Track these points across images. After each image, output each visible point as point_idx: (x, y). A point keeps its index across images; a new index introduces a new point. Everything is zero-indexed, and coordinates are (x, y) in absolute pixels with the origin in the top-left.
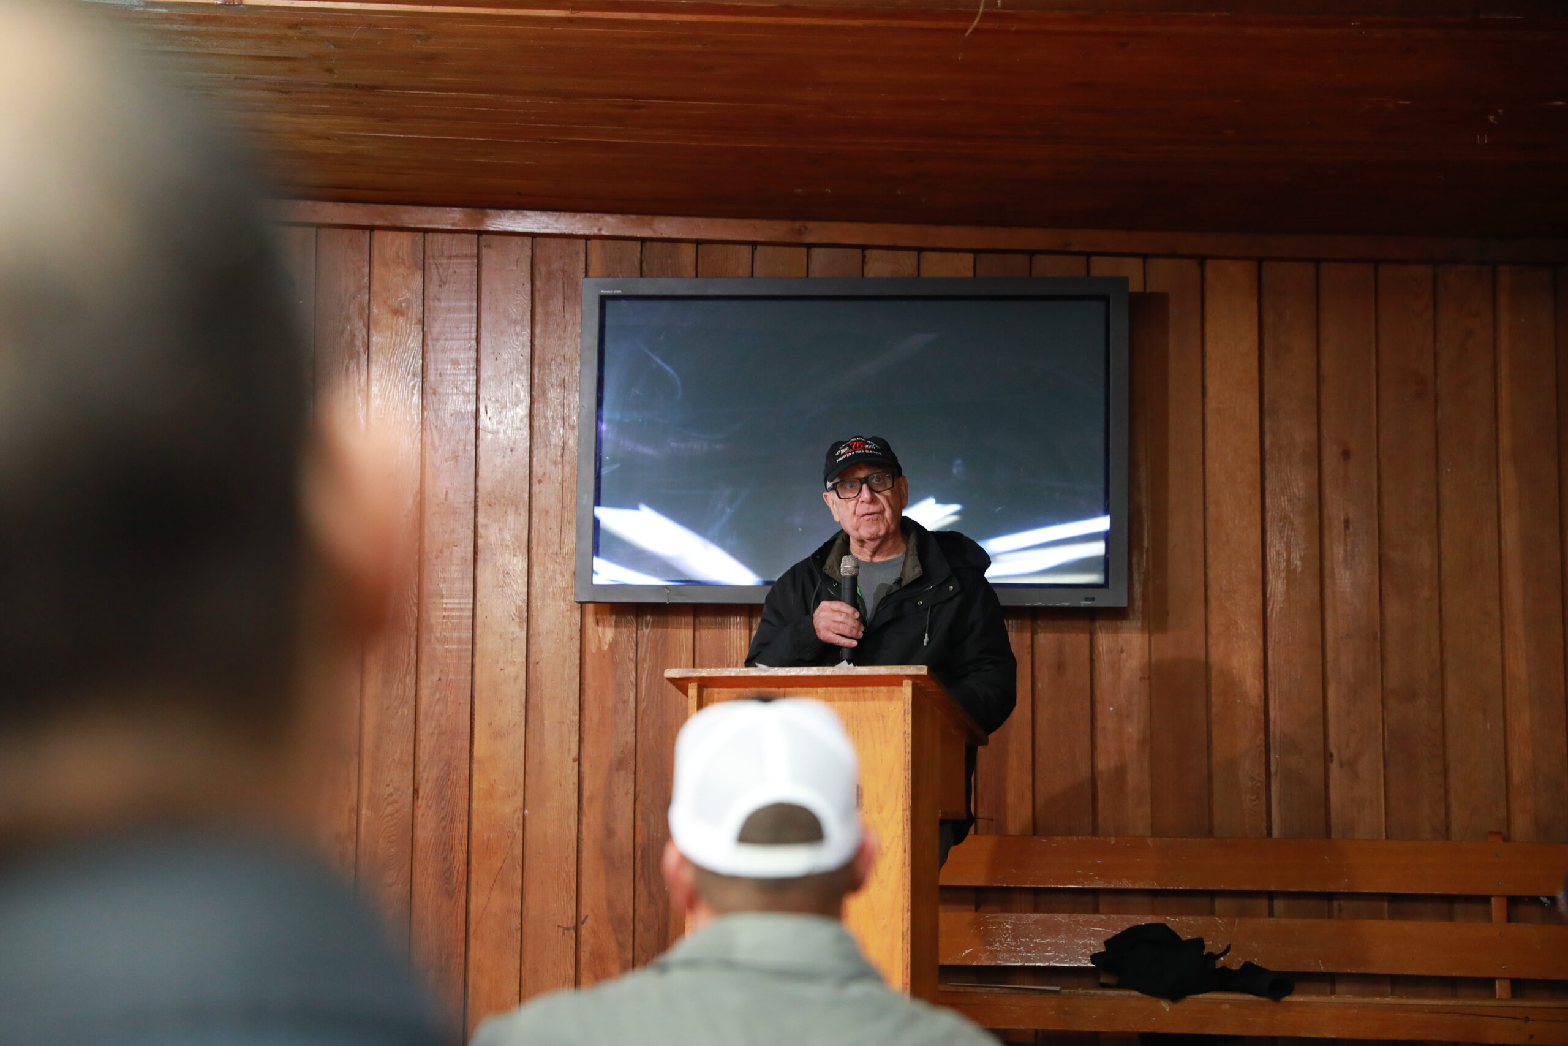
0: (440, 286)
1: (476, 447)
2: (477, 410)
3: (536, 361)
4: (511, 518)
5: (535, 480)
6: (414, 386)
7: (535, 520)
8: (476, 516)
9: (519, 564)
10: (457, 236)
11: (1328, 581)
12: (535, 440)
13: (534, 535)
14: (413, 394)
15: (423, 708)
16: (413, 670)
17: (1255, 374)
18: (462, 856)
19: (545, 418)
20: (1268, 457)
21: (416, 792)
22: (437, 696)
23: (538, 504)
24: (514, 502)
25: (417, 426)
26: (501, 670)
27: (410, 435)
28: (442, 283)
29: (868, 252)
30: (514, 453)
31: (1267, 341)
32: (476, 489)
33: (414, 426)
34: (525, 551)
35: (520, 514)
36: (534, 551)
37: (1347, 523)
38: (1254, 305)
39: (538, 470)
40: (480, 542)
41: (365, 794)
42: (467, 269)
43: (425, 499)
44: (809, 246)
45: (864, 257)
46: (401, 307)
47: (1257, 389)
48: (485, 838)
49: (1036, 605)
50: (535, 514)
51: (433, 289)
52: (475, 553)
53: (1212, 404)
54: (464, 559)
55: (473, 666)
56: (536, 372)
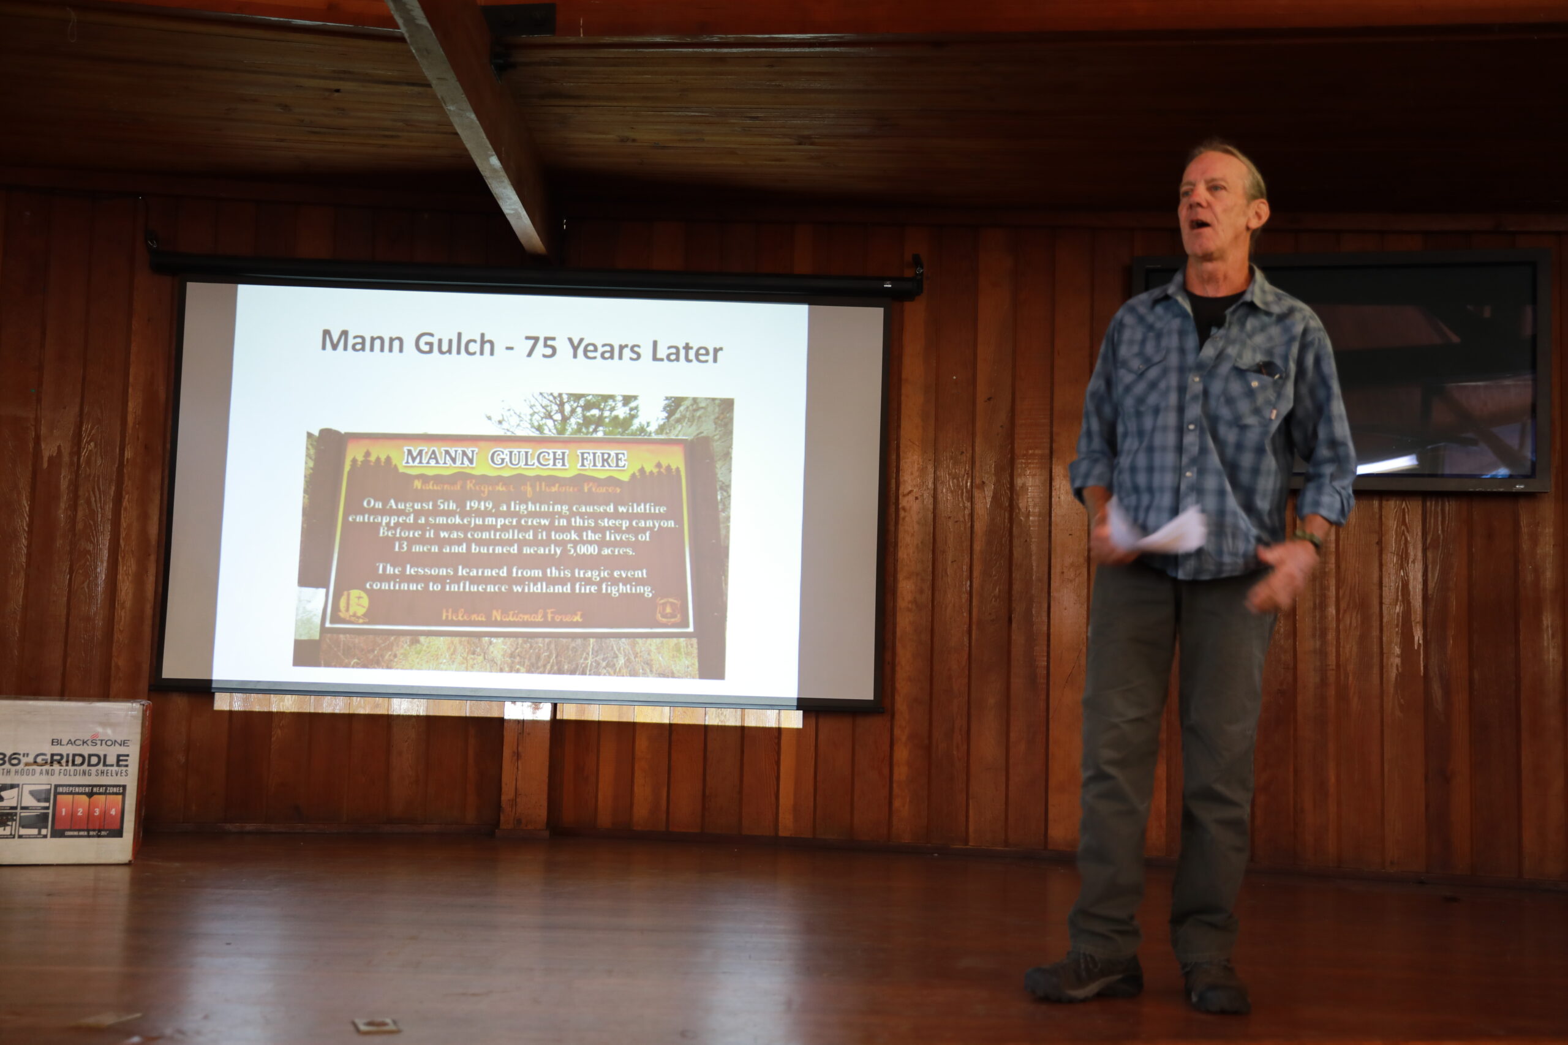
1: (1052, 378)
2: (1053, 353)
3: (1095, 318)
15: (1014, 561)
16: (1008, 535)
18: (1043, 664)
22: (1025, 552)
26: (1070, 535)
28: (1030, 265)
30: (1078, 382)
40: (1055, 446)
41: (974, 620)
42: (1044, 255)
43: (1015, 415)
46: (997, 281)
48: (1060, 652)
49: (1477, 490)
52: (1051, 452)
54: (1043, 456)
55: (1050, 532)
56: (1095, 325)
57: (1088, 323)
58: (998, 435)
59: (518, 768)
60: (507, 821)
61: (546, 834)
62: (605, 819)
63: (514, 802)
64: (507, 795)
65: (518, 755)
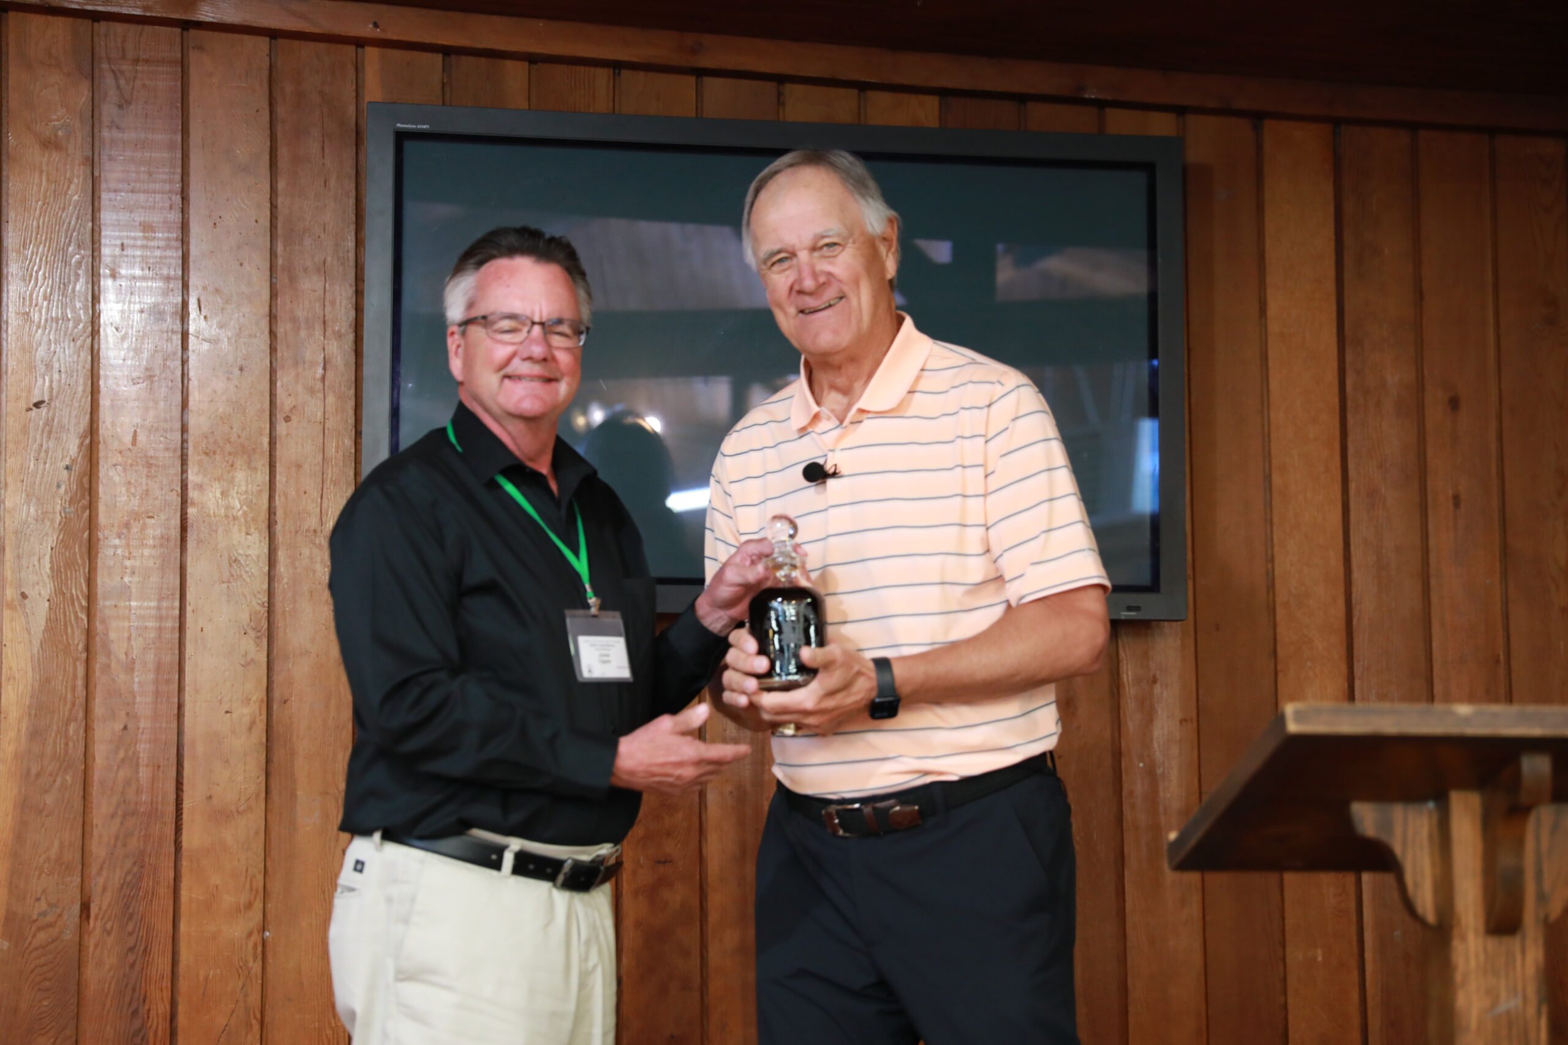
0: (120, 107)
1: (184, 362)
2: (185, 304)
3: (280, 231)
4: (240, 476)
5: (280, 417)
6: (79, 263)
7: (280, 478)
8: (184, 471)
9: (254, 546)
10: (148, 29)
11: (1433, 582)
12: (279, 354)
13: (279, 501)
14: (77, 275)
15: (97, 775)
16: (81, 714)
17: (1330, 285)
18: (161, 1007)
19: (294, 320)
20: (1349, 404)
21: (85, 908)
22: (121, 754)
23: (287, 452)
24: (246, 451)
25: (85, 328)
26: (227, 712)
27: (73, 340)
28: (124, 103)
29: (788, 88)
30: (244, 373)
31: (1348, 240)
32: (184, 429)
33: (81, 326)
34: (264, 526)
35: (256, 469)
36: (279, 528)
37: (1457, 500)
38: (1328, 188)
39: (285, 401)
40: (191, 511)
42: (164, 82)
43: (99, 443)
44: (701, 73)
45: (780, 94)
46: (56, 136)
47: (1333, 308)
48: (201, 978)
50: (279, 468)
51: (108, 111)
52: (184, 529)
53: (1273, 327)
54: (165, 539)
55: (180, 706)
56: (280, 248)
57: (265, 241)
58: (59, 486)
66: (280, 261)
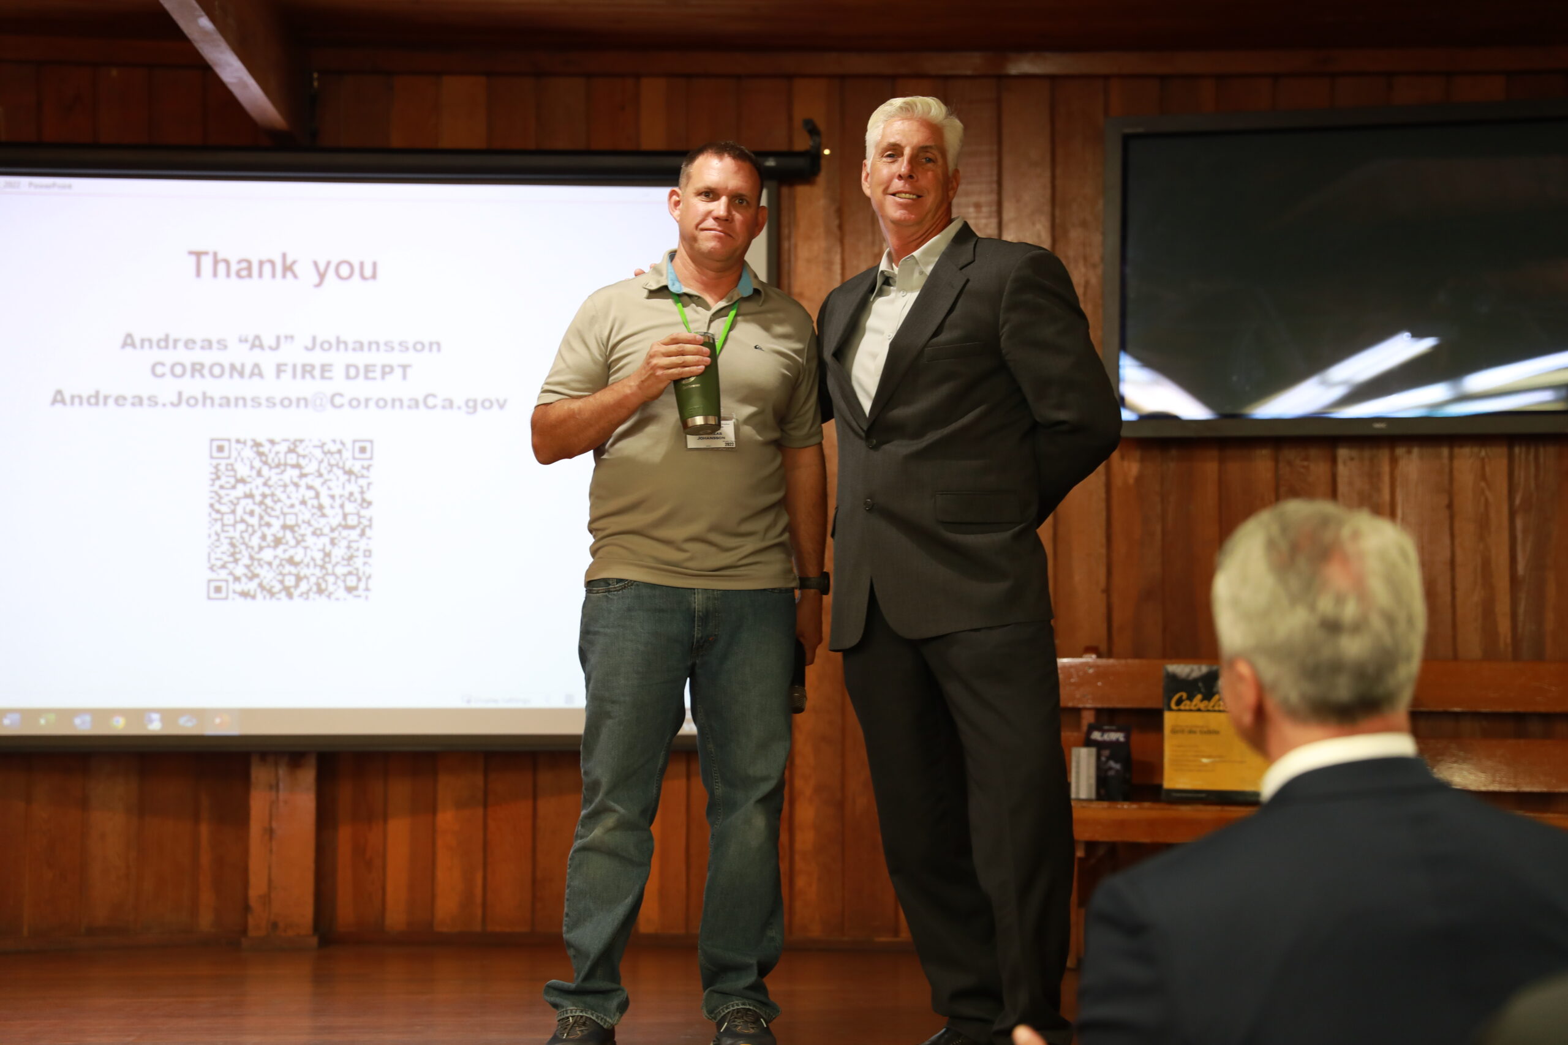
3: (1058, 201)
10: (977, 80)
29: (1395, 79)
42: (991, 113)
44: (1333, 75)
45: (1390, 85)
56: (1058, 213)
57: (1047, 209)
59: (271, 851)
60: (257, 924)
61: (314, 941)
62: (396, 917)
63: (266, 899)
64: (256, 889)
65: (270, 832)
66: (1058, 221)
